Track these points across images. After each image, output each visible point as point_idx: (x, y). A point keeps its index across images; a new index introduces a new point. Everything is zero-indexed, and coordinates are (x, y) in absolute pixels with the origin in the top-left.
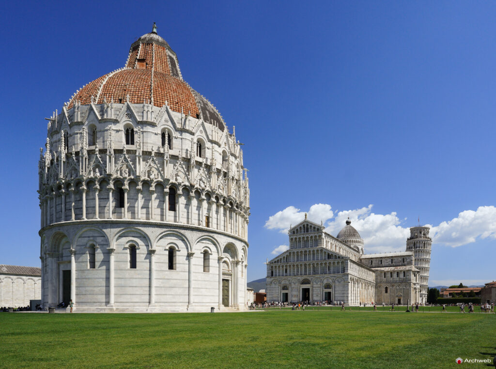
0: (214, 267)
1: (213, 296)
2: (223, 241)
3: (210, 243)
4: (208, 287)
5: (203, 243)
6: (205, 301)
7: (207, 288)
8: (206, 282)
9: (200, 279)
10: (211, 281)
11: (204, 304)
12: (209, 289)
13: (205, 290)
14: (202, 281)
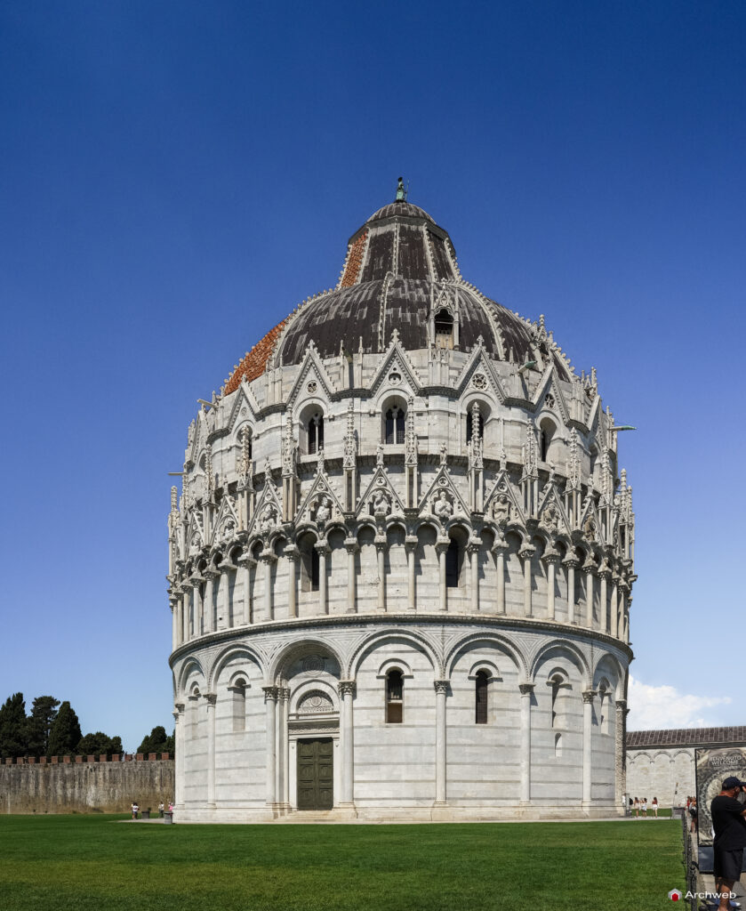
0: (256, 715)
1: (252, 784)
2: (271, 647)
3: (246, 660)
4: (241, 765)
5: (232, 665)
6: (235, 798)
7: (239, 768)
8: (239, 754)
9: (227, 748)
10: (248, 750)
11: (233, 805)
12: (244, 768)
13: (236, 771)
14: (231, 751)
